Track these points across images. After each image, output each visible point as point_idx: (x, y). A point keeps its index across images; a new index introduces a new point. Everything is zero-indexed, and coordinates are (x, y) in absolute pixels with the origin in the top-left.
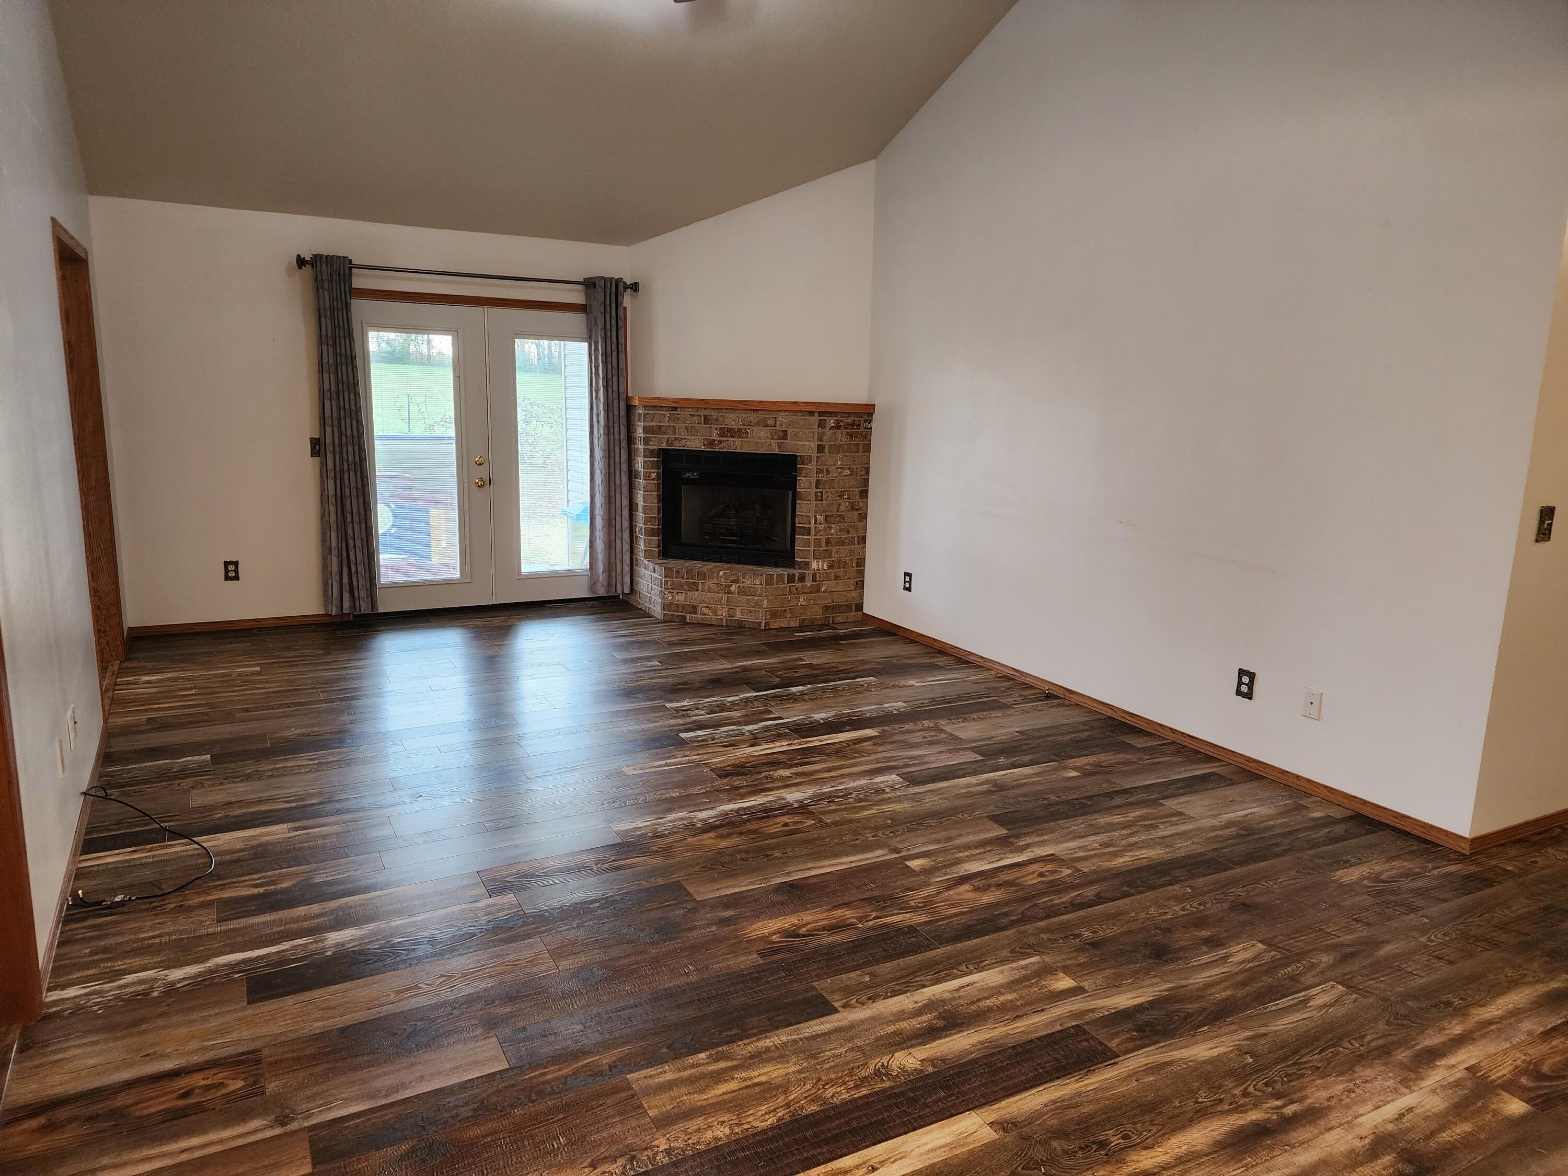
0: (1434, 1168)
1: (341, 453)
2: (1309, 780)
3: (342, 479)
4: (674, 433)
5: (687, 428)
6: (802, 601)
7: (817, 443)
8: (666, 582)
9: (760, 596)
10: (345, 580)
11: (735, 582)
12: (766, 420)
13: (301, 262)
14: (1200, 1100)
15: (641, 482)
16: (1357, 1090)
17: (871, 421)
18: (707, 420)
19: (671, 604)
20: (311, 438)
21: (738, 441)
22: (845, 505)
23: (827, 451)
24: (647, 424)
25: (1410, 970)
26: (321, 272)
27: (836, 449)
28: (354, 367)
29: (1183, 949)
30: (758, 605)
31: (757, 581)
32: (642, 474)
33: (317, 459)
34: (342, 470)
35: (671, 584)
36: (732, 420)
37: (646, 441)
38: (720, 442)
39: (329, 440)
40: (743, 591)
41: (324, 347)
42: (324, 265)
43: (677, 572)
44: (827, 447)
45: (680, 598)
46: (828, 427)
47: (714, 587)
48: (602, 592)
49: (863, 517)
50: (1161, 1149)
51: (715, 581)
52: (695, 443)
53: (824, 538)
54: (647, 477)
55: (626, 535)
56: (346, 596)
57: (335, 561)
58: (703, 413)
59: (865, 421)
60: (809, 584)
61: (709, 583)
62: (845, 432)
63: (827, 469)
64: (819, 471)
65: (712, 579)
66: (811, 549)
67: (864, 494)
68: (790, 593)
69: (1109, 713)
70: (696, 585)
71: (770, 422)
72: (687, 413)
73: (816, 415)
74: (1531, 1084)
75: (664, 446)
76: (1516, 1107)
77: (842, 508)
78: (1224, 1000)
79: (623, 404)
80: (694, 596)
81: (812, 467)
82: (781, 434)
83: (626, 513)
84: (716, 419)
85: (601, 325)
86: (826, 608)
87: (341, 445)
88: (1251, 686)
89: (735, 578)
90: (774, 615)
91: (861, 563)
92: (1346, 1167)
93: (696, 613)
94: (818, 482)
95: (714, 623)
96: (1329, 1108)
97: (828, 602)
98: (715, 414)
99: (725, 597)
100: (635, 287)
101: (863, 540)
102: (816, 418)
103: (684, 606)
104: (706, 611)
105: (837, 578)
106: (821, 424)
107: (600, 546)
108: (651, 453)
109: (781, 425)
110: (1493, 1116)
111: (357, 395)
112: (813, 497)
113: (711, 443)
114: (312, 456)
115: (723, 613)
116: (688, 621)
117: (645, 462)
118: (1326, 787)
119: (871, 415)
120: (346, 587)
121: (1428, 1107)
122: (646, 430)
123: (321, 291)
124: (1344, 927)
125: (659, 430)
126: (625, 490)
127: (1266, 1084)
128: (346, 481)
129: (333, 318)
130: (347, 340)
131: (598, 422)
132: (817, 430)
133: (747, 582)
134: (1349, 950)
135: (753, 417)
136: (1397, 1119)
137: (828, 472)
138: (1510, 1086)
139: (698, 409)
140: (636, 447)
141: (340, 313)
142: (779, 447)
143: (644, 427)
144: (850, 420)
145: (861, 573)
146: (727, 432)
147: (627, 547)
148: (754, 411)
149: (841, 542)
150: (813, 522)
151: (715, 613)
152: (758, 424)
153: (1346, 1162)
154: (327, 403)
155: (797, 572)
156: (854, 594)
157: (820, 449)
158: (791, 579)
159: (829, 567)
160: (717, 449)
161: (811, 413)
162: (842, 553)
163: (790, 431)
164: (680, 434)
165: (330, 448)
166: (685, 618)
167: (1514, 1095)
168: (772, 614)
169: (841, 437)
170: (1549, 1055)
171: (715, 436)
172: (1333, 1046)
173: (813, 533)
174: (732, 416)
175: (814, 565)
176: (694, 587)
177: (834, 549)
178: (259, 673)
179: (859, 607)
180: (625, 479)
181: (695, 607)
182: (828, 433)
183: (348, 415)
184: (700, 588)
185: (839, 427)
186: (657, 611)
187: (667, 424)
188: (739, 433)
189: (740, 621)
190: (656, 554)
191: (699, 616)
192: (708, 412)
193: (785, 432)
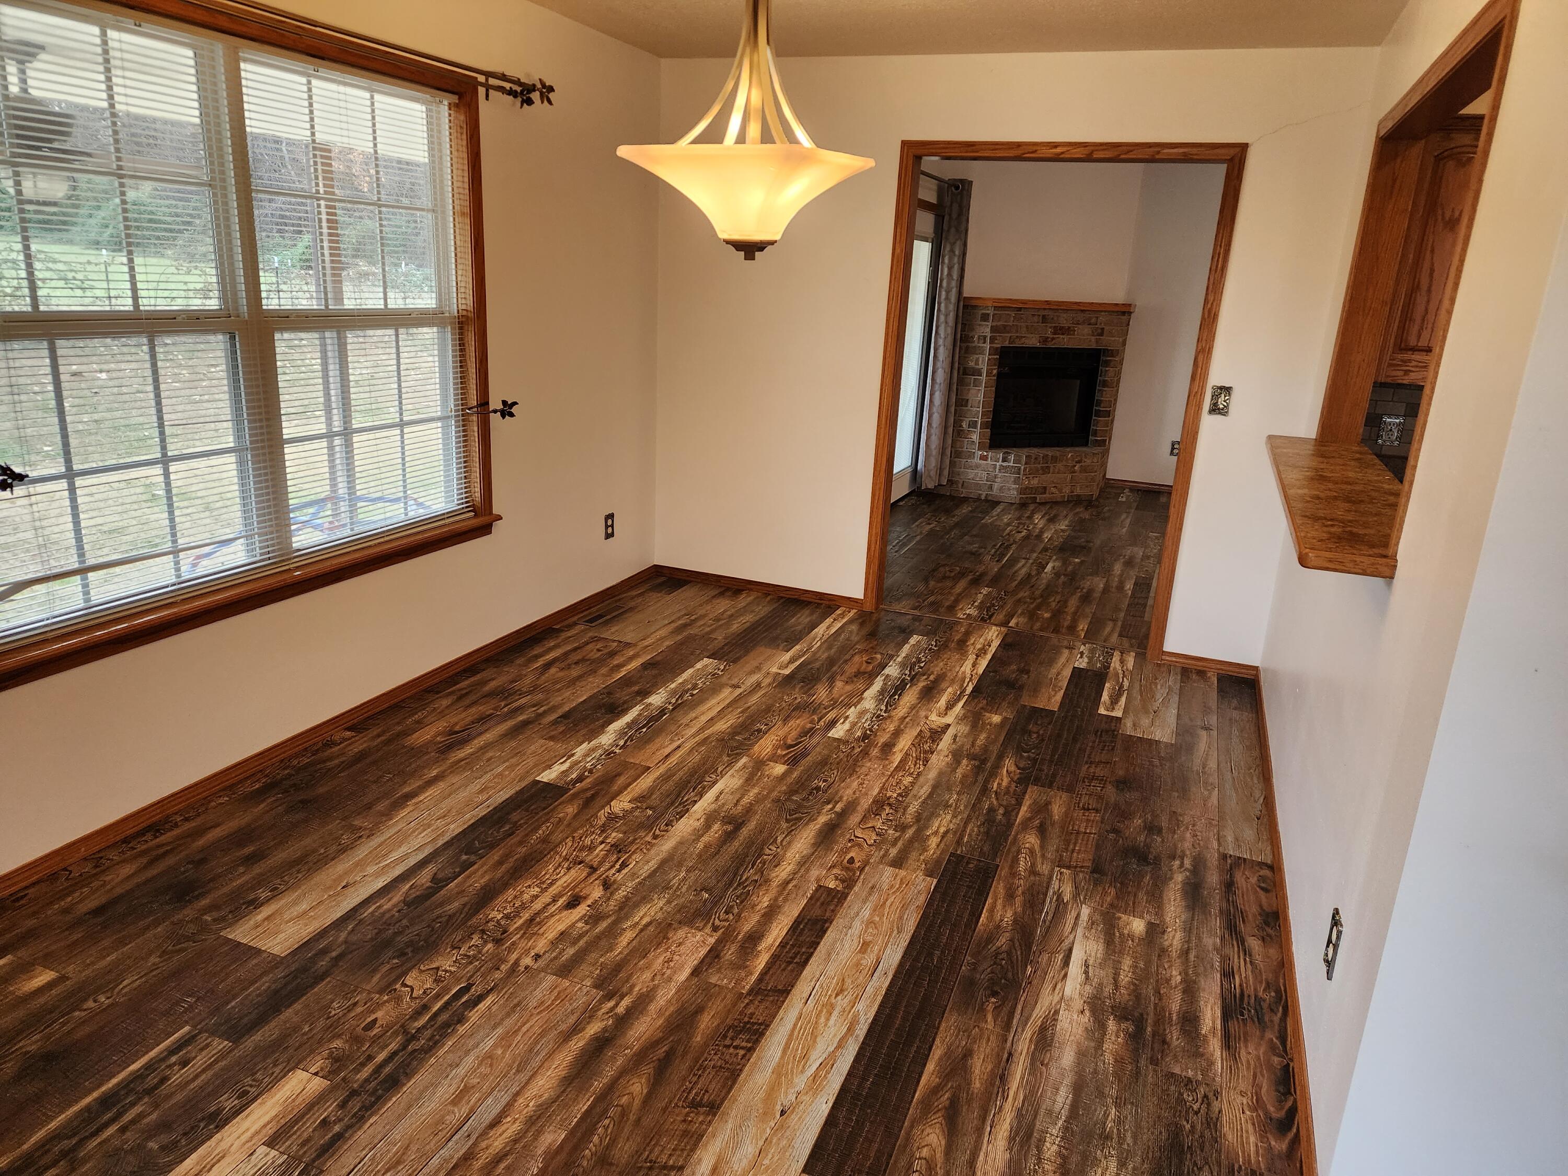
4: (1017, 332)
5: (1027, 327)
8: (1026, 470)
11: (1079, 462)
12: (1089, 319)
19: (1026, 488)
21: (1067, 338)
24: (994, 324)
32: (983, 371)
36: (1064, 320)
37: (992, 340)
38: (1053, 339)
40: (1084, 470)
43: (1036, 459)
45: (1035, 482)
47: (1062, 469)
51: (1064, 463)
52: (1033, 341)
54: (989, 373)
58: (1042, 313)
61: (1060, 466)
65: (1062, 461)
70: (1049, 468)
71: (1092, 321)
72: (1031, 313)
75: (1007, 344)
80: (1046, 479)
82: (1099, 331)
84: (1052, 319)
89: (1078, 458)
95: (1059, 500)
98: (1050, 314)
99: (1070, 476)
103: (1037, 489)
108: (995, 351)
109: (1100, 324)
113: (1045, 340)
117: (987, 360)
119: (1131, 313)
122: (994, 329)
125: (1005, 329)
131: (946, 322)
133: (1089, 461)
135: (1080, 316)
139: (1038, 309)
140: (972, 345)
142: (1097, 342)
143: (992, 327)
146: (1059, 330)
148: (1082, 311)
151: (1060, 491)
152: (1084, 323)
160: (1050, 345)
163: (1106, 328)
164: (1021, 333)
171: (1049, 333)
174: (1065, 315)
176: (1046, 470)
181: (1045, 488)
184: (1051, 471)
186: (1011, 495)
187: (1011, 324)
188: (1067, 331)
189: (1078, 496)
190: (988, 445)
191: (1047, 495)
192: (1046, 313)
193: (1103, 329)
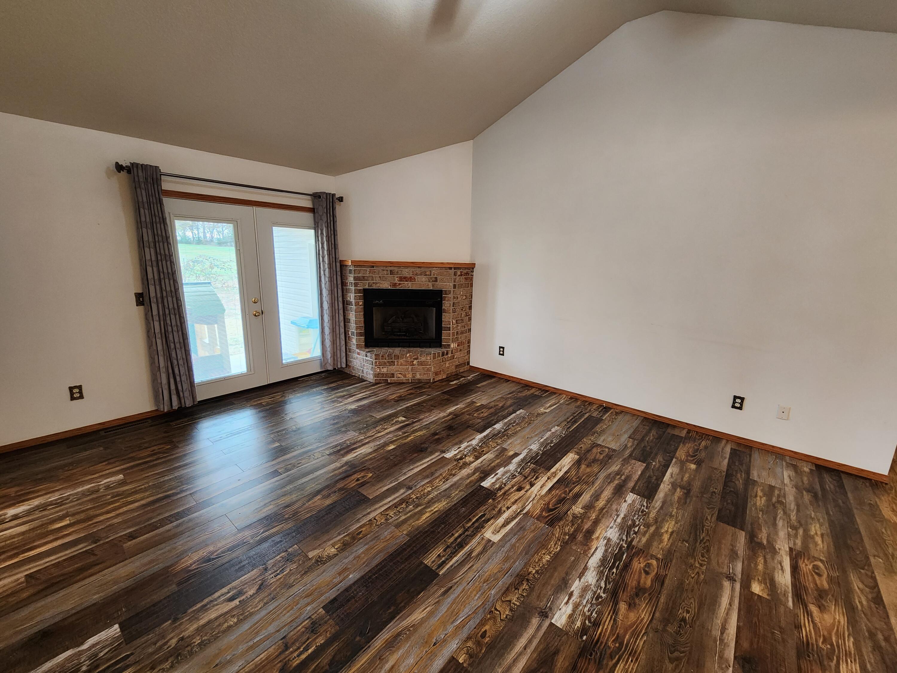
1: (163, 302)
2: (780, 448)
3: (165, 320)
4: (373, 280)
5: (380, 277)
6: (447, 365)
7: (453, 283)
8: (376, 362)
9: (430, 365)
10: (173, 387)
11: (416, 359)
12: (425, 272)
13: (119, 168)
15: (352, 307)
17: (473, 271)
18: (392, 272)
19: (379, 374)
20: (135, 294)
21: (410, 283)
22: (464, 314)
23: (457, 287)
24: (356, 275)
26: (138, 176)
27: (461, 286)
28: (168, 243)
30: (428, 370)
31: (429, 358)
32: (354, 303)
33: (141, 308)
34: (164, 314)
35: (379, 363)
36: (406, 272)
37: (356, 285)
38: (400, 284)
39: (152, 294)
40: (421, 364)
41: (144, 230)
42: (140, 171)
43: (382, 356)
44: (457, 285)
45: (384, 370)
46: (457, 275)
47: (404, 363)
48: (330, 368)
49: (470, 319)
51: (404, 359)
52: (385, 285)
53: (456, 331)
54: (357, 304)
55: (343, 336)
56: (174, 398)
58: (389, 268)
59: (471, 272)
60: (450, 356)
61: (401, 361)
62: (464, 277)
63: (457, 296)
64: (454, 298)
65: (403, 358)
66: (451, 338)
67: (470, 308)
68: (443, 361)
70: (394, 362)
71: (427, 273)
72: (380, 269)
73: (453, 269)
75: (367, 287)
77: (463, 316)
79: (338, 264)
80: (393, 369)
81: (451, 296)
82: (434, 279)
83: (342, 324)
84: (397, 272)
85: (325, 220)
86: (457, 366)
87: (162, 298)
88: (742, 403)
89: (416, 357)
90: (436, 374)
91: (469, 342)
93: (394, 377)
94: (453, 304)
95: (404, 381)
97: (457, 363)
98: (396, 269)
99: (410, 368)
100: (341, 198)
101: (470, 330)
102: (453, 270)
103: (387, 374)
104: (400, 376)
105: (460, 350)
106: (455, 274)
107: (328, 343)
108: (359, 291)
109: (434, 275)
111: (172, 262)
112: (451, 311)
113: (395, 285)
114: (137, 305)
115: (410, 376)
116: (389, 381)
117: (355, 296)
118: (792, 451)
119: (473, 268)
120: (174, 392)
122: (355, 279)
123: (138, 190)
125: (364, 278)
126: (341, 312)
128: (169, 322)
129: (150, 208)
130: (162, 225)
131: (325, 275)
132: (454, 277)
133: (423, 359)
135: (418, 271)
137: (457, 298)
139: (386, 267)
140: (348, 287)
141: (155, 206)
142: (433, 286)
143: (354, 277)
144: (465, 271)
145: (469, 346)
146: (403, 279)
147: (343, 342)
148: (419, 267)
149: (462, 333)
150: (450, 324)
151: (405, 376)
152: (421, 274)
154: (149, 269)
155: (444, 350)
156: (467, 357)
157: (455, 286)
158: (443, 355)
159: (458, 346)
160: (398, 288)
161: (450, 268)
162: (462, 338)
163: (439, 278)
164: (376, 280)
165: (153, 300)
166: (387, 380)
169: (462, 280)
171: (396, 281)
173: (451, 329)
174: (406, 270)
175: (452, 346)
176: (392, 363)
177: (459, 336)
179: (468, 363)
180: (341, 305)
181: (393, 374)
182: (458, 278)
183: (166, 276)
184: (396, 364)
185: (461, 275)
186: (370, 377)
187: (368, 275)
188: (411, 279)
189: (419, 379)
190: (363, 346)
191: (395, 378)
192: (392, 268)
193: (436, 278)
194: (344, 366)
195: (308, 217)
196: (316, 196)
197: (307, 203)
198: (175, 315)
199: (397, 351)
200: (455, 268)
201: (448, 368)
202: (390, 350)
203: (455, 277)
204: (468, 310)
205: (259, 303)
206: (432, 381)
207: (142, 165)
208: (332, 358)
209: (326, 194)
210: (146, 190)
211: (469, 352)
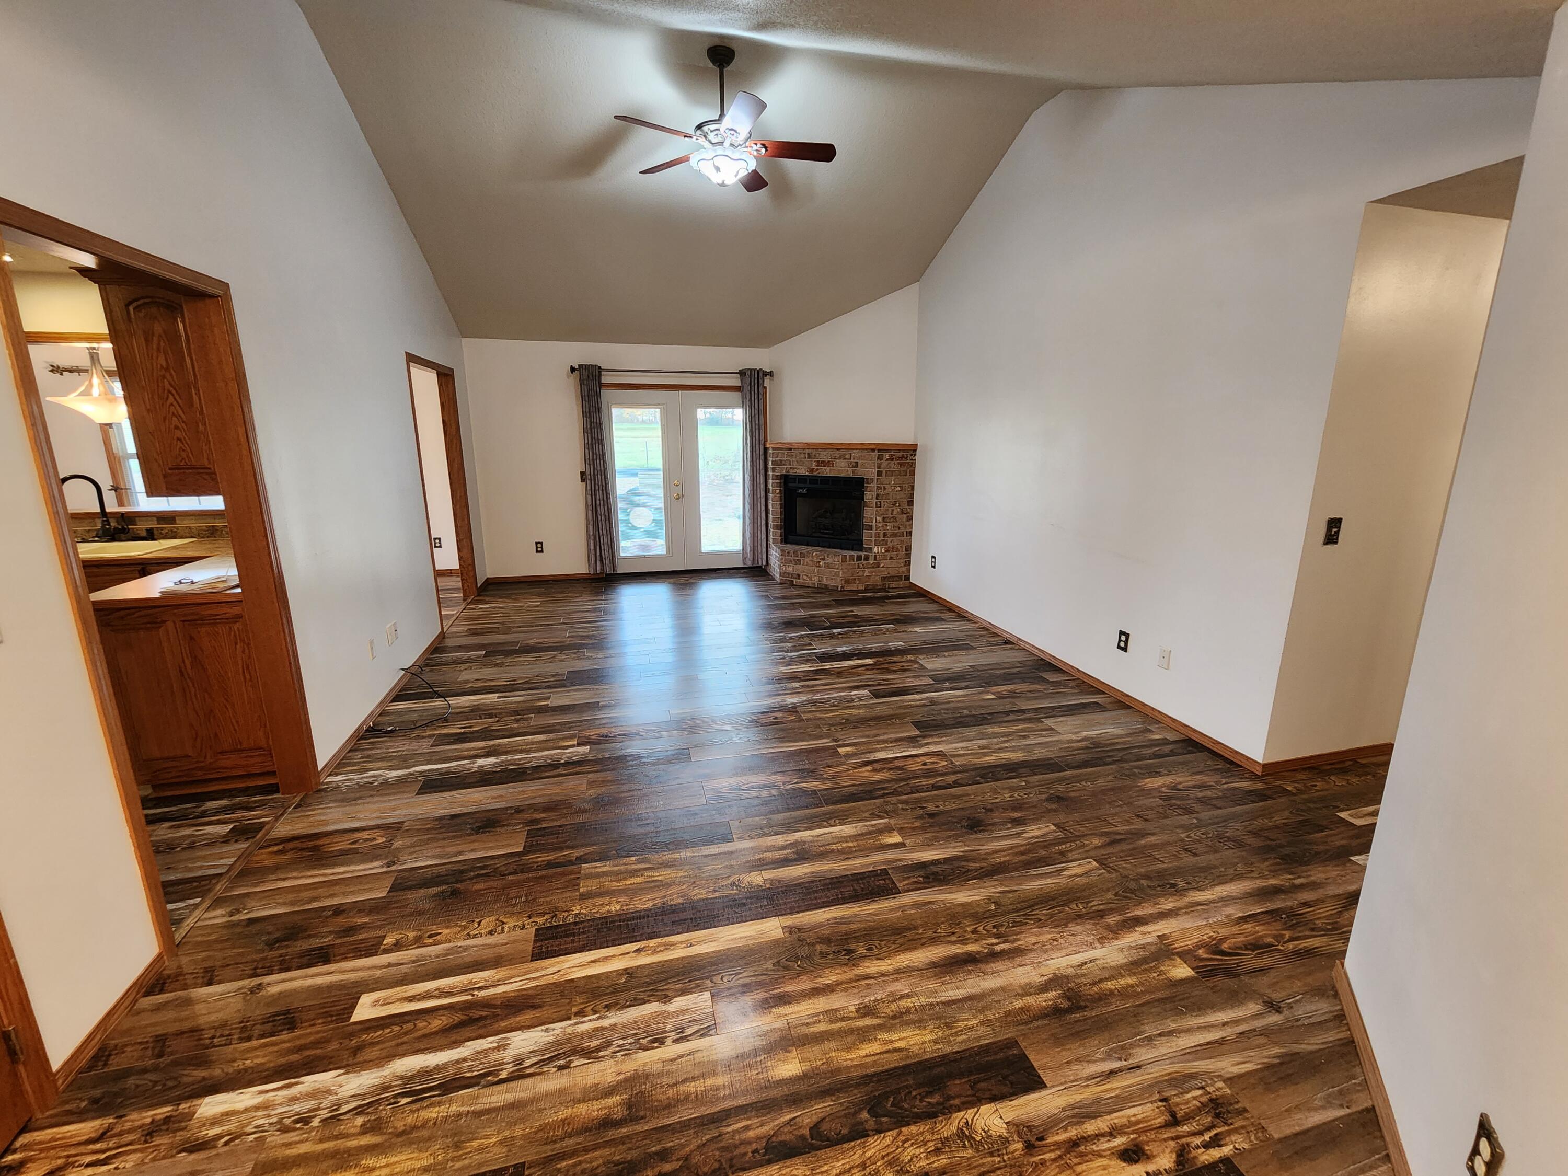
0: (1086, 1007)
1: (595, 480)
3: (596, 494)
4: (790, 465)
5: (797, 461)
6: (867, 573)
7: (877, 470)
8: (782, 559)
9: (838, 569)
10: (598, 554)
11: (823, 559)
12: (845, 455)
13: (573, 369)
14: (939, 931)
15: (771, 495)
16: (1062, 941)
17: (915, 455)
18: (809, 456)
19: (786, 573)
20: (580, 472)
21: (828, 469)
22: (897, 510)
23: (884, 474)
24: (775, 459)
25: (1158, 856)
26: (584, 375)
27: (890, 473)
28: (602, 429)
29: (993, 824)
30: (837, 575)
31: (837, 559)
32: (772, 490)
33: (584, 483)
34: (596, 490)
35: (784, 562)
36: (824, 456)
37: (773, 471)
38: (817, 470)
39: (588, 473)
40: (828, 566)
41: (586, 418)
42: (587, 371)
43: (790, 552)
44: (884, 472)
45: (790, 569)
46: (885, 459)
47: (810, 563)
48: (749, 564)
49: (910, 519)
50: (889, 961)
51: (810, 558)
52: (802, 471)
53: (882, 532)
54: (775, 492)
55: (763, 529)
56: (598, 563)
57: (592, 542)
58: (807, 451)
59: (911, 455)
60: (871, 562)
61: (807, 560)
62: (896, 462)
63: (884, 487)
64: (878, 488)
66: (873, 539)
67: (911, 503)
68: (858, 568)
69: (1042, 656)
70: (800, 561)
71: (847, 456)
72: (798, 452)
73: (877, 451)
74: (1205, 956)
75: (784, 473)
76: (1182, 971)
77: (894, 513)
78: (1000, 863)
79: (761, 447)
80: (799, 568)
81: (874, 485)
82: (854, 464)
83: (763, 515)
84: (815, 455)
85: (748, 398)
86: (884, 578)
87: (595, 475)
88: (1126, 642)
89: (823, 557)
90: (847, 581)
91: (908, 549)
92: (1018, 994)
93: (799, 579)
94: (878, 496)
95: (810, 585)
96: (1031, 950)
97: (885, 574)
98: (814, 452)
99: (817, 569)
100: (771, 374)
101: (910, 534)
102: (876, 454)
103: (792, 574)
104: (805, 578)
105: (891, 558)
106: (880, 458)
107: (748, 535)
108: (776, 477)
109: (854, 458)
110: (1158, 975)
111: (603, 446)
112: (874, 505)
113: (812, 470)
114: (581, 483)
115: (816, 579)
116: (795, 583)
117: (774, 483)
119: (915, 451)
120: (598, 558)
121: (1109, 960)
122: (775, 463)
123: (585, 386)
124: (1126, 820)
125: (782, 463)
126: (763, 500)
127: (994, 927)
128: (598, 496)
129: (590, 401)
130: (599, 413)
131: (747, 458)
132: (877, 461)
133: (830, 560)
134: (1118, 837)
135: (837, 453)
136: (1079, 966)
137: (885, 488)
138: (1186, 955)
139: (804, 449)
140: (769, 473)
141: (595, 398)
142: (853, 473)
143: (772, 461)
144: (900, 454)
145: (909, 555)
146: (821, 464)
147: (764, 536)
148: (838, 449)
149: (895, 535)
150: (874, 521)
151: (811, 579)
152: (840, 458)
153: (1020, 991)
154: (588, 451)
155: (863, 554)
156: (904, 569)
157: (879, 474)
158: (859, 558)
159: (886, 551)
160: (815, 474)
161: (873, 450)
162: (894, 542)
163: (860, 462)
164: (793, 465)
165: (588, 477)
166: (792, 581)
167: (1185, 962)
168: (845, 581)
169: (894, 466)
170: (1234, 936)
171: (814, 466)
172: (1062, 905)
173: (874, 528)
174: (825, 453)
175: (875, 550)
176: (798, 562)
177: (889, 540)
178: (537, 606)
179: (909, 579)
180: (763, 493)
181: (799, 575)
182: (885, 463)
183: (598, 458)
184: (803, 563)
185: (892, 460)
186: (777, 576)
187: (786, 459)
188: (828, 464)
189: (826, 586)
190: (779, 541)
191: (801, 581)
192: (810, 451)
193: (857, 463)
194: (764, 563)
195: (736, 395)
196: (742, 373)
197: (735, 381)
198: (603, 491)
199: (803, 549)
200: (879, 450)
201: (868, 577)
202: (797, 547)
203: (879, 461)
204: (906, 506)
205: (680, 486)
206: (840, 589)
207: (586, 365)
208: (752, 553)
209: (751, 370)
210: (588, 385)
211: (908, 563)
